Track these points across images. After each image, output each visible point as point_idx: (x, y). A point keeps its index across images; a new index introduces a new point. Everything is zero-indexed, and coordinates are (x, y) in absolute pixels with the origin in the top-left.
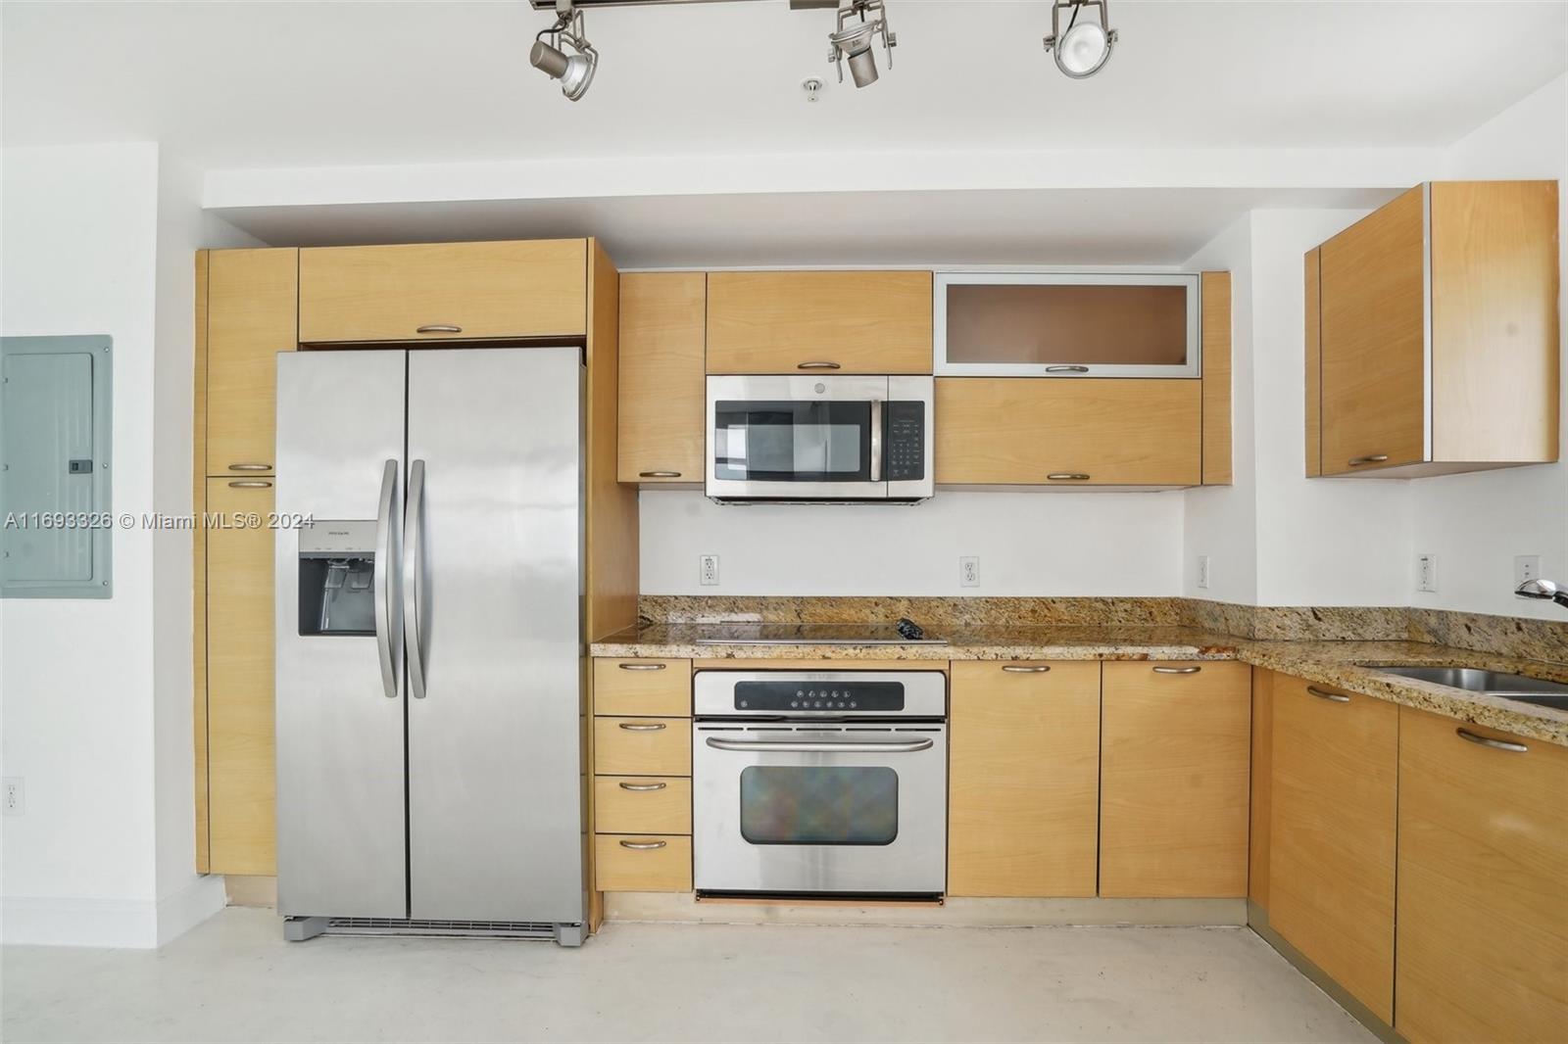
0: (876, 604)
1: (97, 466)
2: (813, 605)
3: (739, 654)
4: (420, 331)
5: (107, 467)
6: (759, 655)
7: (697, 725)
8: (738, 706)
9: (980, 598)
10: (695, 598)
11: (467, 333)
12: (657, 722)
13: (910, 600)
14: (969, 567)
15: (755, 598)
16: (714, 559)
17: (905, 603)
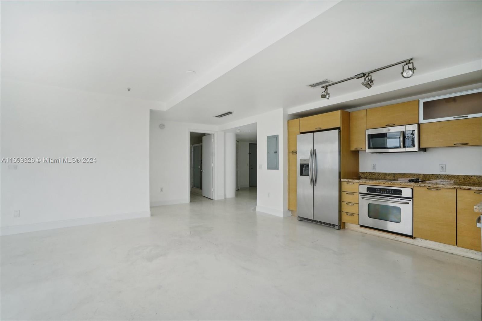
0: (414, 175)
1: (277, 152)
2: (398, 175)
3: (367, 182)
4: (316, 129)
5: (278, 152)
6: (371, 182)
7: (360, 194)
8: (367, 192)
9: (445, 175)
10: (370, 173)
11: (323, 128)
12: (353, 193)
13: (423, 174)
14: (442, 167)
15: (383, 173)
16: (375, 165)
17: (422, 175)
